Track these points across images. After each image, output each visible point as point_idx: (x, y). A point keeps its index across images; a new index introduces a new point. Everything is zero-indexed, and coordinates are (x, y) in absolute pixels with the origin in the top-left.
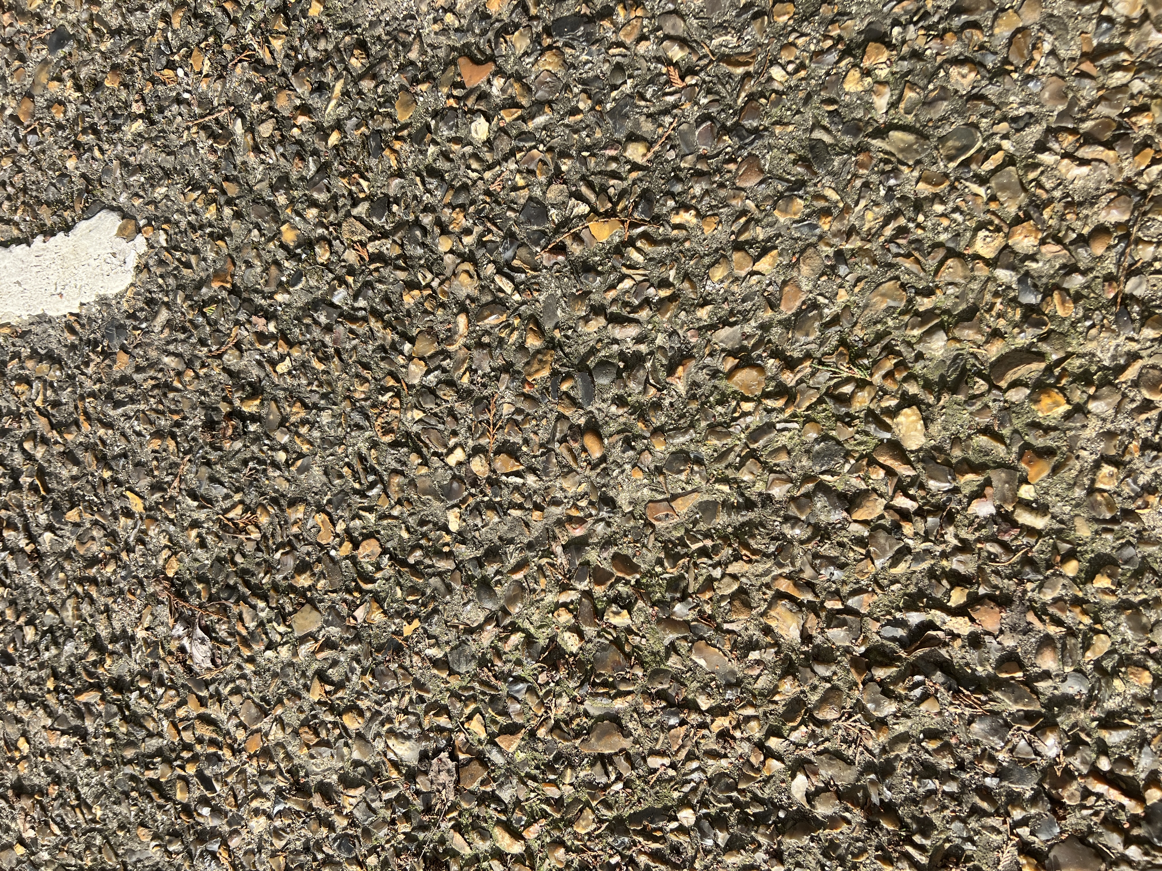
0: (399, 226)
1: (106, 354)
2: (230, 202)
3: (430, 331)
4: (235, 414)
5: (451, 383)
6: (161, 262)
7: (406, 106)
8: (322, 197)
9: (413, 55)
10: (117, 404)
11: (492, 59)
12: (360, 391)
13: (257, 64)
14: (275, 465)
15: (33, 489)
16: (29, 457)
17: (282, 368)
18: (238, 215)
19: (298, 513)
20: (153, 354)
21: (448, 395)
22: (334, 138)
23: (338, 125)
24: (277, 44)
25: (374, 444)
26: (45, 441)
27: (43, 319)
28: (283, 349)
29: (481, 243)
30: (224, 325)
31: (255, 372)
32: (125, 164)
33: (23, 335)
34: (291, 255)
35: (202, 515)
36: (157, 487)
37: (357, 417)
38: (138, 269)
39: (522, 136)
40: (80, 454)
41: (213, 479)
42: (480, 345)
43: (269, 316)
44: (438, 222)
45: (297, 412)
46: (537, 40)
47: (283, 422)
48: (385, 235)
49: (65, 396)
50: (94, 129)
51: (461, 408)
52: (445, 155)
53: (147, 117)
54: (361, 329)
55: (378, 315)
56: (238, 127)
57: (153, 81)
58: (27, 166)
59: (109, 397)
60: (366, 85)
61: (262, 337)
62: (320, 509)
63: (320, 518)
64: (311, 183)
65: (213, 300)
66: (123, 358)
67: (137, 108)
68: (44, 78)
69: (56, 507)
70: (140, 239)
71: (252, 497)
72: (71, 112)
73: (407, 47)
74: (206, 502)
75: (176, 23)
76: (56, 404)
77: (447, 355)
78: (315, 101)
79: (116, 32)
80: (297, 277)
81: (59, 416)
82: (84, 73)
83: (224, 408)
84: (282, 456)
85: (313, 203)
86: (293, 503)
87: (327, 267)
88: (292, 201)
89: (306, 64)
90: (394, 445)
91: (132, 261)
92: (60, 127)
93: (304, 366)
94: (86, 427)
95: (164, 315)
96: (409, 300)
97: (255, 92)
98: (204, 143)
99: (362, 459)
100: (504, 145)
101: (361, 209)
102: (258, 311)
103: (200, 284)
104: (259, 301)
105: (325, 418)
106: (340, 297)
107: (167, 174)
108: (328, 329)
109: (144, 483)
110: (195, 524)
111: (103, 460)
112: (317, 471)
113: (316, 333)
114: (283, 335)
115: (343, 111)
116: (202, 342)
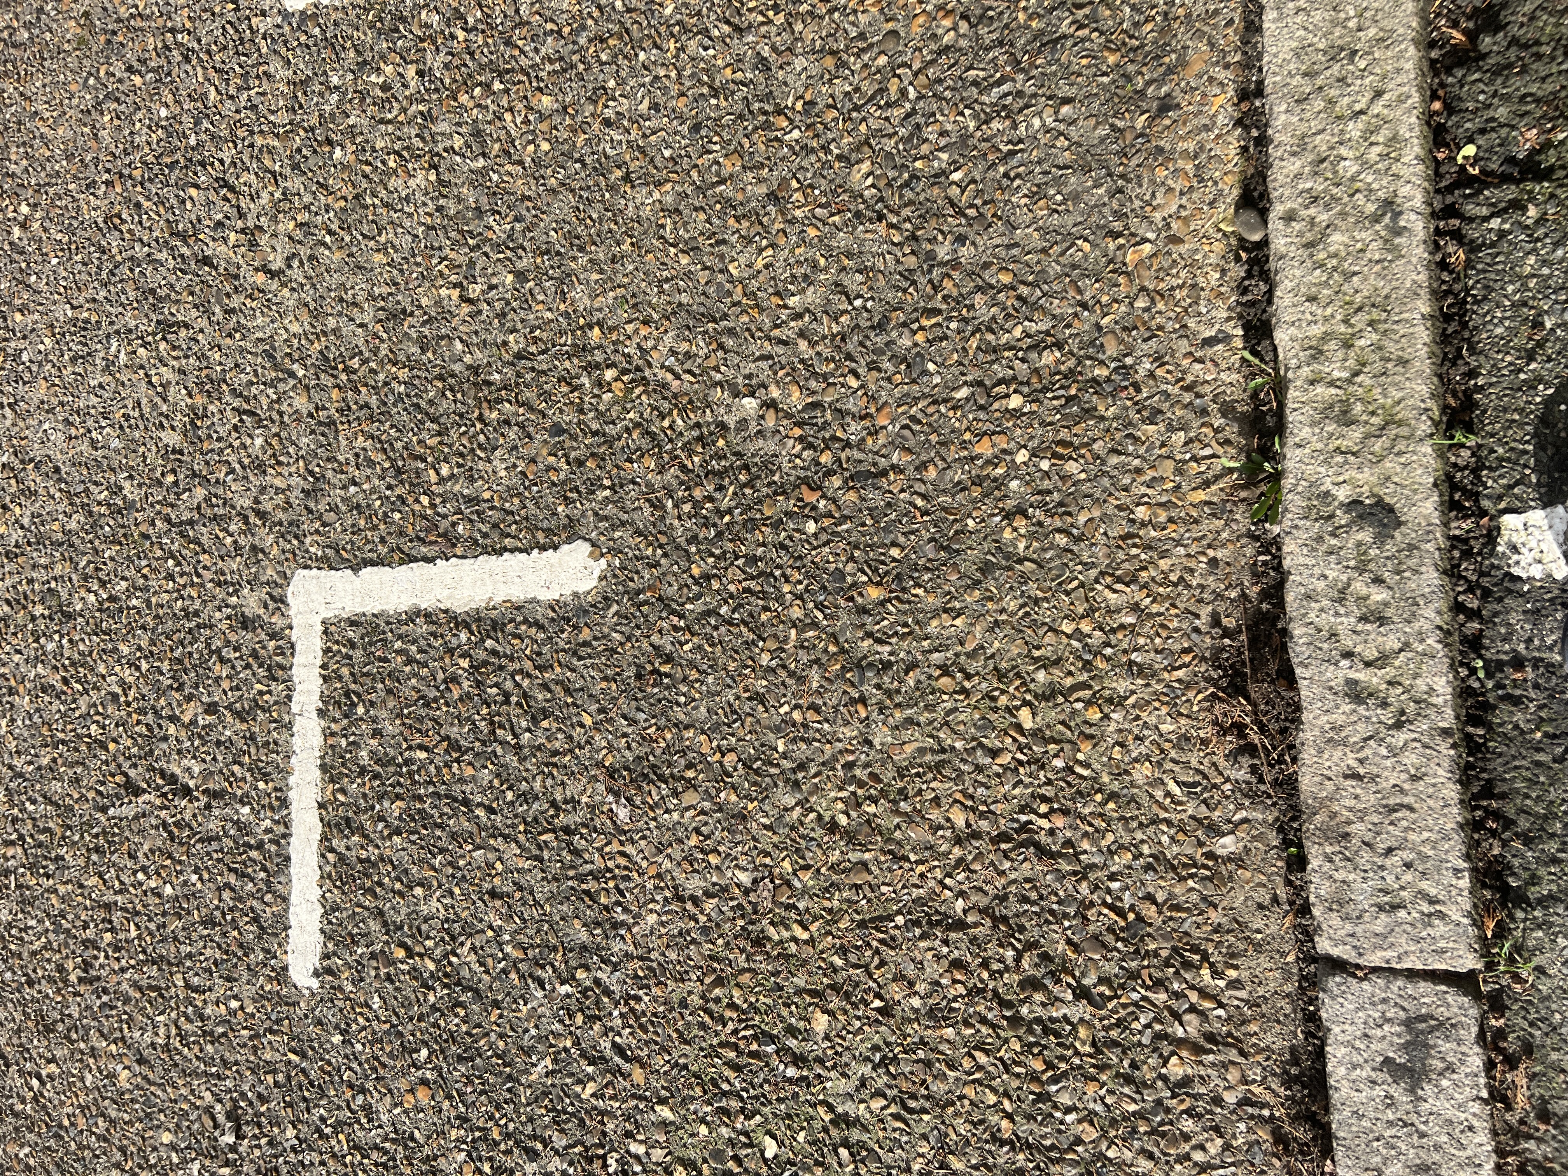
0: (761, 574)
1: (575, 627)
2: (661, 546)
3: (775, 636)
4: (655, 671)
5: (784, 667)
6: (615, 576)
7: (770, 507)
8: (717, 552)
9: (776, 478)
10: (580, 658)
11: (820, 488)
12: (732, 666)
13: (683, 468)
14: (678, 704)
15: (519, 704)
16: (518, 685)
17: (686, 647)
18: (665, 555)
19: (690, 734)
20: (606, 630)
21: (783, 674)
22: (727, 519)
23: (729, 511)
24: (696, 459)
25: (738, 698)
26: (529, 676)
27: (534, 601)
28: (688, 636)
29: (807, 590)
30: (652, 618)
31: (669, 648)
32: (596, 514)
33: (519, 608)
34: (697, 583)
35: (629, 730)
36: (602, 710)
37: (729, 681)
38: (601, 579)
39: (834, 533)
40: (553, 686)
41: (639, 709)
42: (802, 647)
43: (681, 616)
44: (784, 575)
45: (694, 675)
46: (845, 482)
47: (685, 679)
48: (753, 578)
49: (545, 650)
50: (576, 489)
51: (789, 681)
52: (791, 538)
53: (612, 488)
54: (735, 631)
55: (746, 624)
56: (669, 504)
57: (618, 467)
58: (530, 505)
59: (575, 653)
60: (748, 491)
61: (676, 629)
62: (703, 732)
63: (703, 737)
64: (711, 542)
65: (646, 603)
66: (586, 630)
67: (607, 482)
68: (545, 452)
69: (534, 718)
70: (603, 562)
71: (663, 722)
72: (562, 475)
73: (773, 473)
74: (633, 722)
75: (635, 436)
76: (539, 654)
77: (784, 651)
78: (717, 495)
79: (595, 434)
80: (698, 596)
81: (540, 661)
82: (573, 454)
83: (649, 667)
84: (682, 699)
85: (712, 555)
86: (687, 727)
87: (717, 592)
88: (699, 551)
89: (713, 472)
90: (750, 699)
91: (597, 573)
92: (554, 484)
93: (700, 647)
94: (558, 670)
95: (615, 608)
96: (764, 617)
97: (681, 483)
98: (647, 510)
99: (730, 705)
100: (824, 537)
101: (740, 562)
102: (673, 612)
103: (638, 592)
104: (674, 606)
105: (710, 679)
106: (724, 610)
107: (623, 524)
108: (716, 628)
109: (594, 707)
110: (625, 735)
111: (568, 691)
112: (703, 710)
113: (708, 629)
114: (688, 628)
115: (733, 503)
116: (638, 627)
